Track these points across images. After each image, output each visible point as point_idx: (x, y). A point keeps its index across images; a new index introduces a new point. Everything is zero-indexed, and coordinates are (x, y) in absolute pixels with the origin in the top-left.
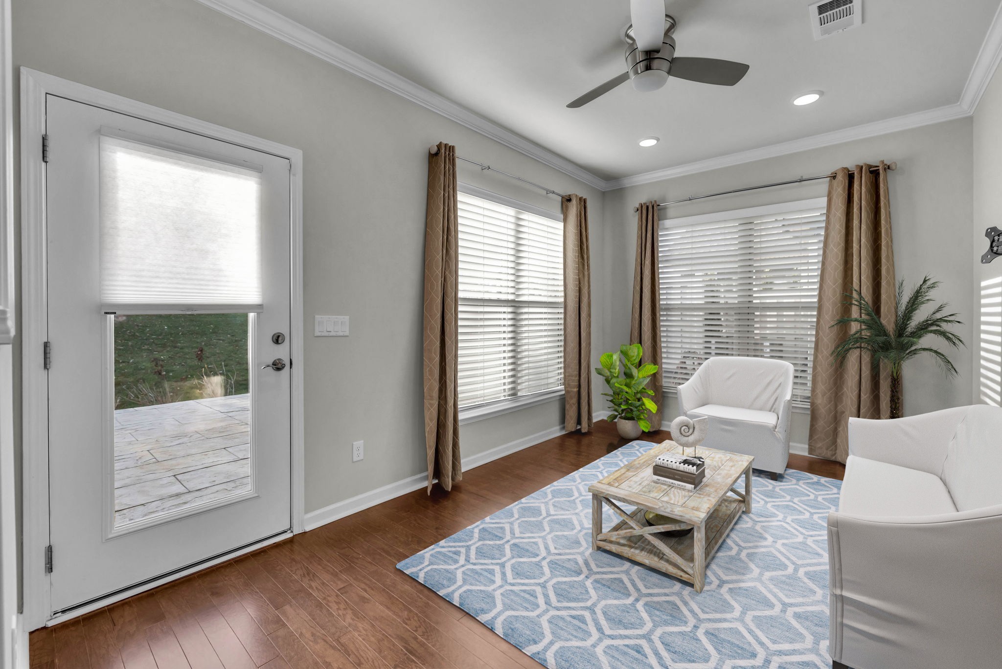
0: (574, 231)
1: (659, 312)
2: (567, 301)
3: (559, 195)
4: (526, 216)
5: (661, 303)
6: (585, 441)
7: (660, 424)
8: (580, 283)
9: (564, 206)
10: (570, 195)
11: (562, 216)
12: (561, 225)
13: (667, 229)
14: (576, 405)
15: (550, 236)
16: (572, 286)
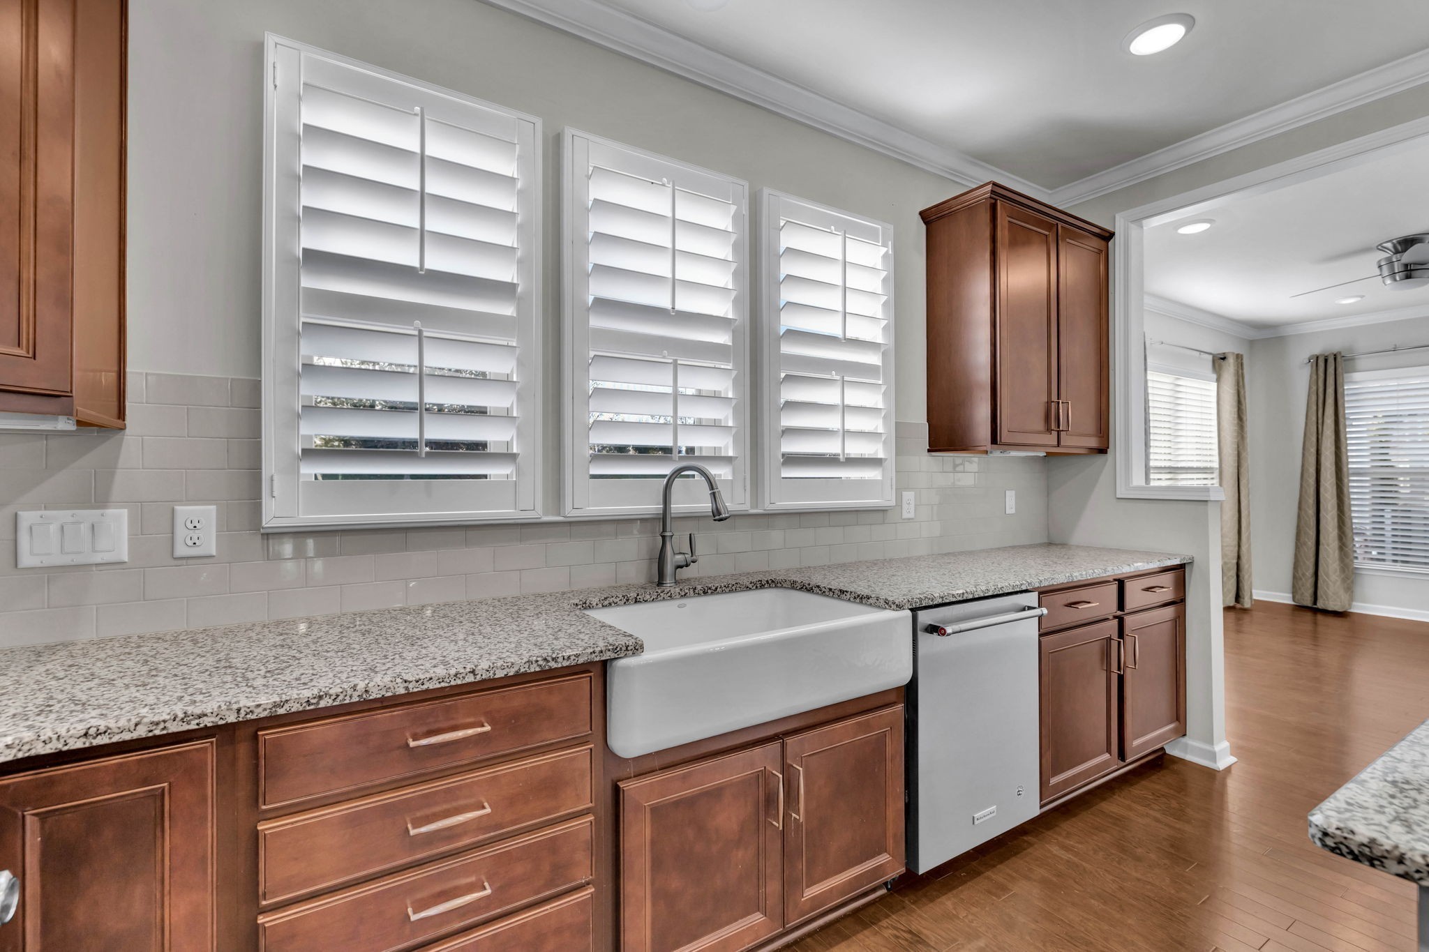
0: (1232, 391)
1: (1348, 477)
2: (1223, 466)
3: (1210, 354)
4: (1184, 382)
5: (1350, 466)
6: (1247, 618)
7: (1350, 605)
8: (1238, 447)
9: (1217, 365)
10: (1224, 353)
11: (1215, 376)
12: (1214, 386)
13: (1356, 383)
14: (1235, 577)
15: (1204, 398)
16: (1230, 451)
